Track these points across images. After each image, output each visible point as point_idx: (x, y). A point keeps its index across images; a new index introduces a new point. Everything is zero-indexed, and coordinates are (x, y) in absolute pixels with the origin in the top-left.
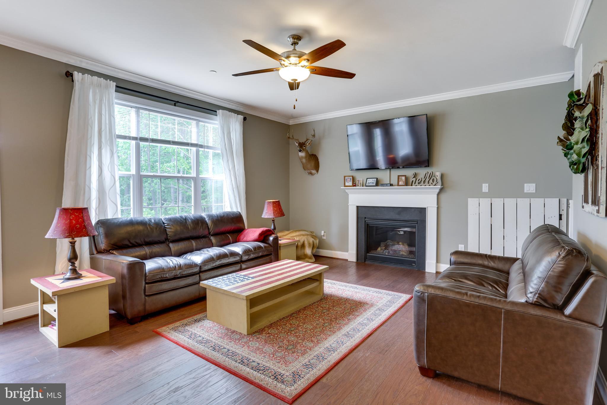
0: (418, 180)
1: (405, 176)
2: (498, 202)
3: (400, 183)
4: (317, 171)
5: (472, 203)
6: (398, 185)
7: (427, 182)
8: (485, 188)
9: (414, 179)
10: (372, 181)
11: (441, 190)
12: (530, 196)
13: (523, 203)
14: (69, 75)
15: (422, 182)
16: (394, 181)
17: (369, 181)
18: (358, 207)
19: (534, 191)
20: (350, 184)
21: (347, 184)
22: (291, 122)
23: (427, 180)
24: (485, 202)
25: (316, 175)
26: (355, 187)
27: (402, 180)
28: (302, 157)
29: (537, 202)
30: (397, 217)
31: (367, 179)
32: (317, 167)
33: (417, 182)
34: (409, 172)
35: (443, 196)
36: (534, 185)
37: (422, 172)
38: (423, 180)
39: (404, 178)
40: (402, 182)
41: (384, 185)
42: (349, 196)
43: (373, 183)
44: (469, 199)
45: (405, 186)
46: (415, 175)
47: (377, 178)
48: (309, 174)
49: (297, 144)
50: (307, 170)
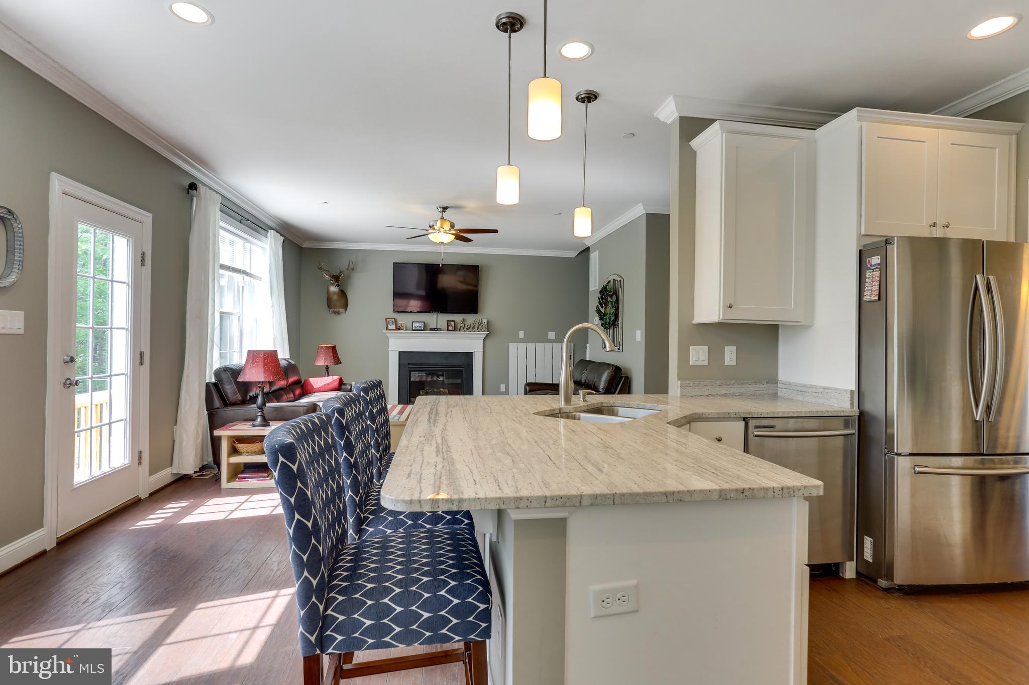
0: (466, 326)
1: (454, 321)
2: (531, 346)
3: (450, 328)
4: (346, 311)
5: (513, 347)
6: (448, 330)
7: (477, 328)
8: (521, 334)
9: (463, 325)
10: (419, 325)
11: (487, 336)
12: (552, 341)
13: (548, 346)
14: (193, 186)
15: (471, 328)
16: (444, 326)
17: (416, 325)
18: (399, 352)
19: (555, 338)
20: (393, 327)
21: (390, 327)
22: (305, 244)
23: (477, 326)
24: (522, 346)
25: (342, 314)
26: (398, 331)
27: (451, 325)
28: (334, 293)
30: (444, 362)
31: (413, 322)
32: (346, 306)
33: (466, 327)
34: (458, 318)
35: (487, 341)
36: (555, 333)
37: (470, 319)
38: (472, 326)
39: (452, 323)
40: (454, 328)
41: (432, 330)
42: (391, 341)
43: (420, 327)
44: (510, 344)
45: (454, 331)
46: (464, 321)
47: (424, 322)
48: (335, 312)
49: (327, 276)
50: (334, 308)
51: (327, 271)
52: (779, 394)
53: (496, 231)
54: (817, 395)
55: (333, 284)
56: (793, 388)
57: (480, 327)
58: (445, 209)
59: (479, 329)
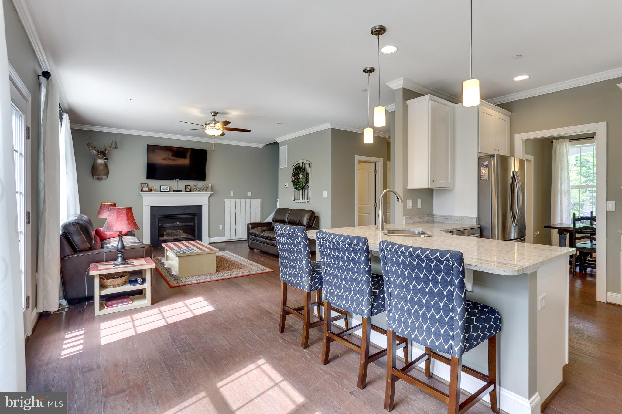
0: (198, 188)
1: (190, 185)
2: (238, 201)
3: (187, 190)
4: (107, 177)
5: (227, 201)
6: (186, 191)
7: (205, 190)
8: (232, 194)
9: (196, 188)
10: (165, 188)
11: (211, 195)
12: (249, 198)
13: (248, 200)
14: (46, 74)
15: (202, 190)
16: (183, 189)
17: (163, 188)
18: (151, 206)
19: (251, 196)
20: (147, 189)
23: (205, 188)
24: (233, 201)
26: (151, 192)
27: (188, 188)
28: (101, 164)
29: (253, 200)
30: (183, 212)
31: (161, 186)
32: (107, 174)
33: (198, 189)
34: (192, 183)
35: (211, 198)
36: (251, 192)
37: (200, 184)
38: (202, 188)
39: (189, 187)
40: (188, 189)
41: (174, 191)
42: (144, 199)
43: (167, 189)
44: (225, 200)
45: (190, 192)
46: (196, 185)
47: (169, 186)
48: (98, 179)
49: (95, 152)
50: (98, 176)
51: (94, 148)
52: (435, 221)
53: (249, 131)
54: (458, 220)
55: (101, 158)
56: (443, 217)
57: (208, 189)
58: (216, 113)
59: (207, 191)
